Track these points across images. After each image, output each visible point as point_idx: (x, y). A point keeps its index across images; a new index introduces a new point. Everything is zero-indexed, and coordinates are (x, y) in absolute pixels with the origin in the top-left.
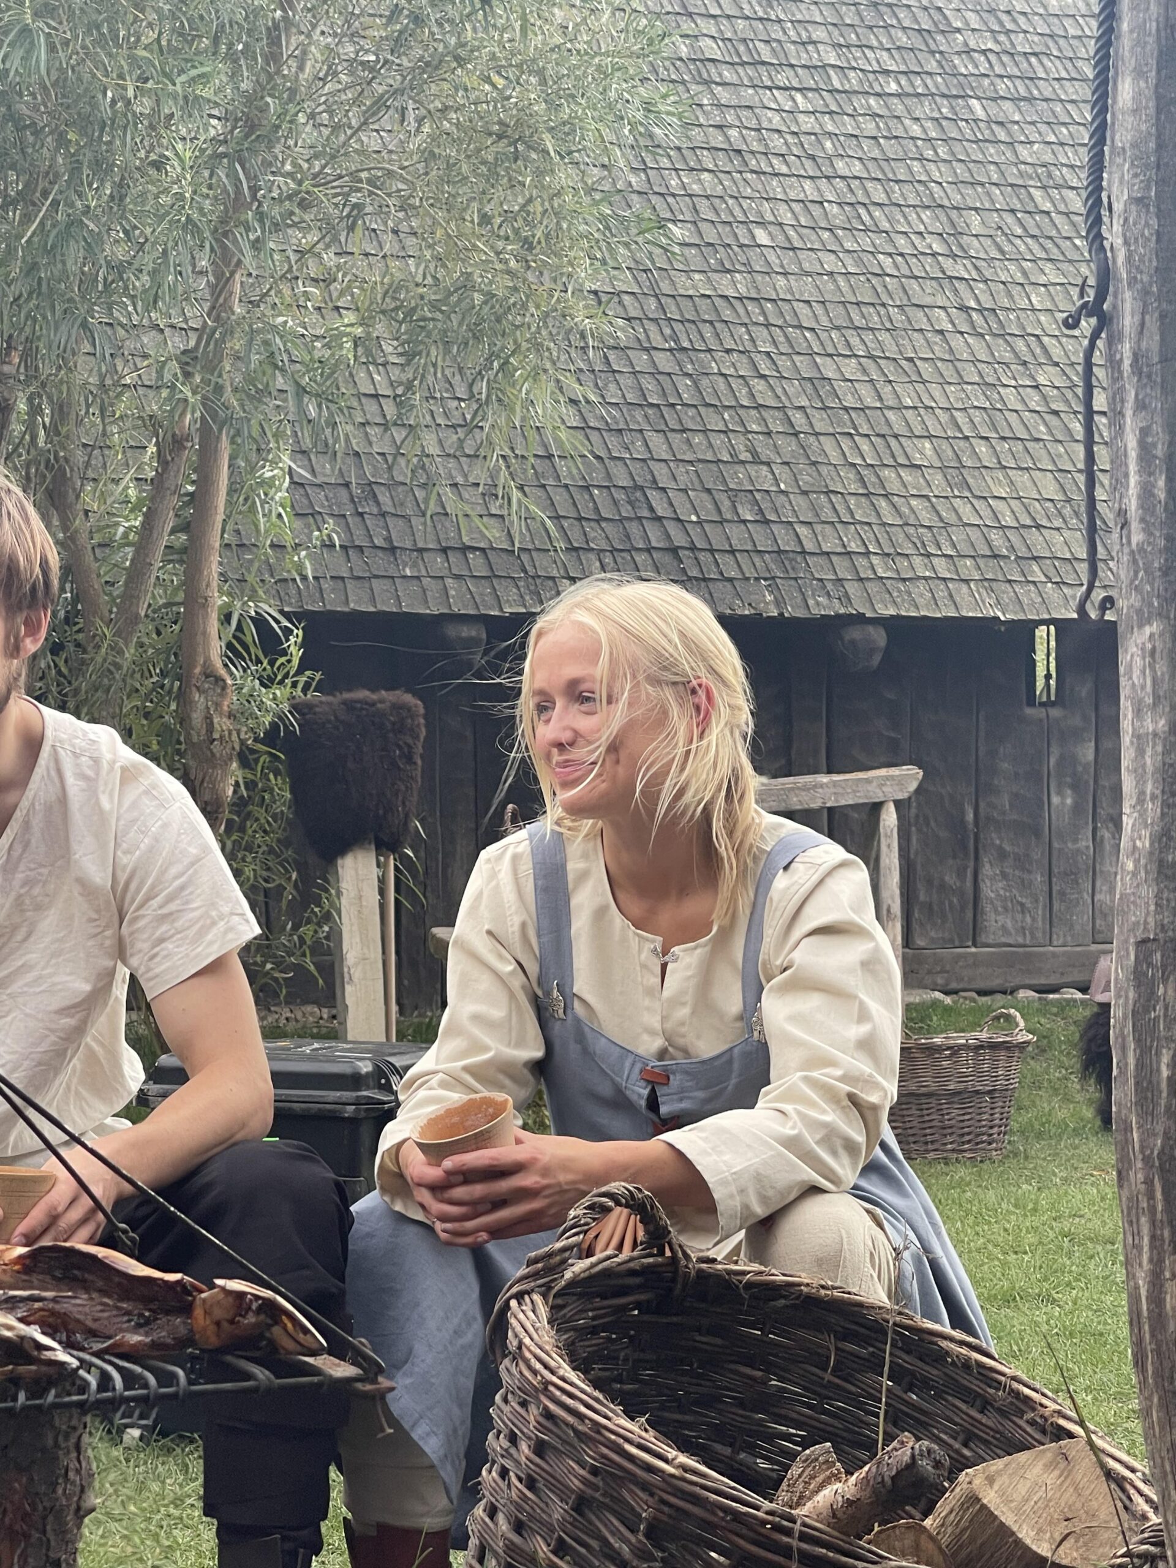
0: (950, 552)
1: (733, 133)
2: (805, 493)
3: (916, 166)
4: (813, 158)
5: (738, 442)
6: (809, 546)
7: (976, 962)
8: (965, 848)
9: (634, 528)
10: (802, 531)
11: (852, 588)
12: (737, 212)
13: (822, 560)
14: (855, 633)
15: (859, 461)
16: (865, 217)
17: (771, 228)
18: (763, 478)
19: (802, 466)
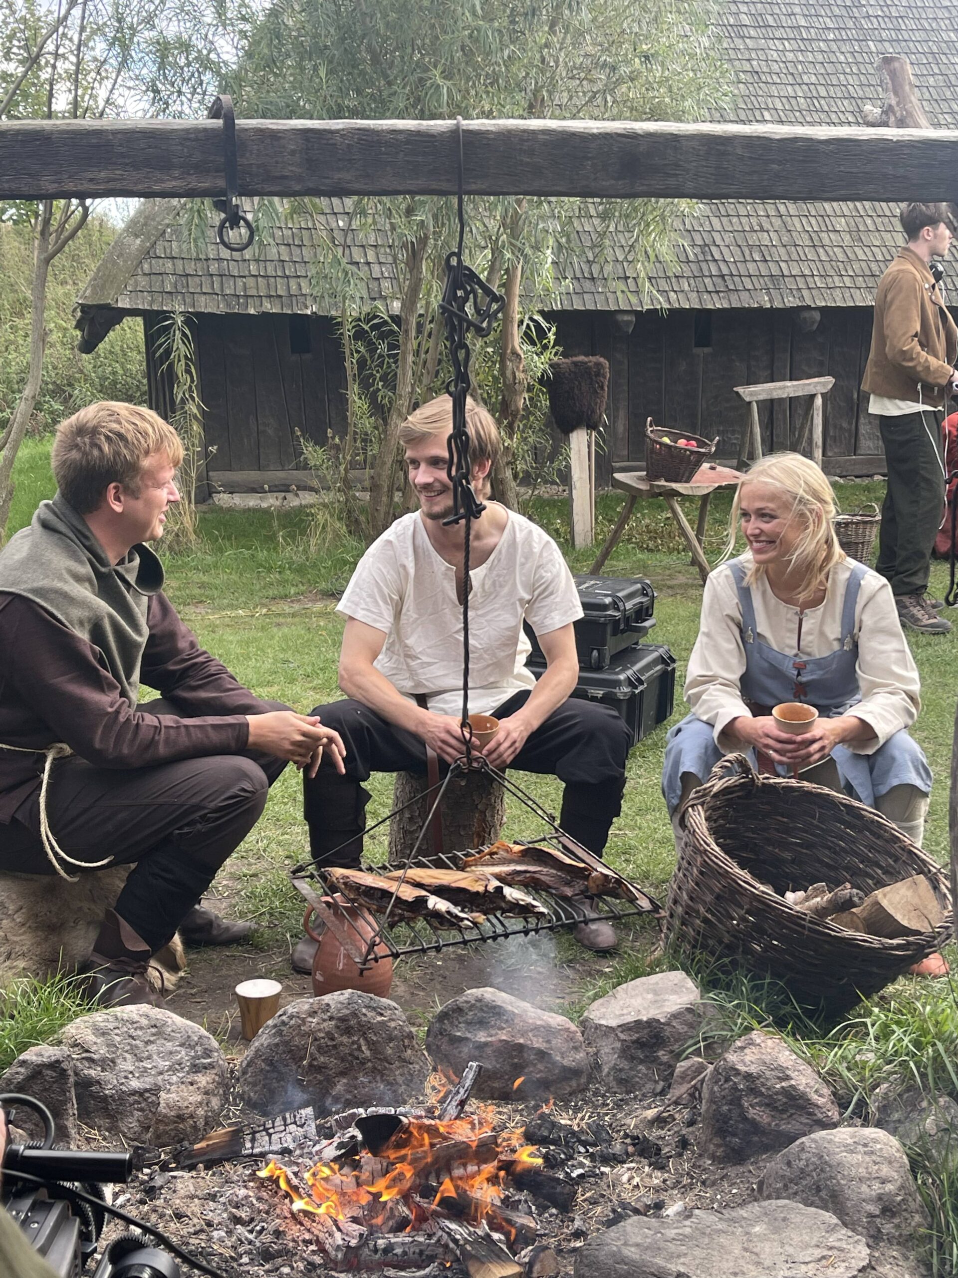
0: (851, 273)
1: (755, 63)
2: (785, 246)
3: (842, 77)
4: (792, 74)
5: (754, 221)
6: (786, 273)
7: (855, 462)
8: (852, 409)
9: (704, 266)
10: (783, 265)
11: (805, 293)
12: (755, 103)
13: (792, 279)
14: (806, 314)
15: (810, 229)
16: (817, 104)
17: (772, 111)
18: (765, 238)
19: (783, 232)
